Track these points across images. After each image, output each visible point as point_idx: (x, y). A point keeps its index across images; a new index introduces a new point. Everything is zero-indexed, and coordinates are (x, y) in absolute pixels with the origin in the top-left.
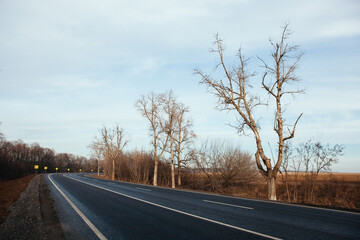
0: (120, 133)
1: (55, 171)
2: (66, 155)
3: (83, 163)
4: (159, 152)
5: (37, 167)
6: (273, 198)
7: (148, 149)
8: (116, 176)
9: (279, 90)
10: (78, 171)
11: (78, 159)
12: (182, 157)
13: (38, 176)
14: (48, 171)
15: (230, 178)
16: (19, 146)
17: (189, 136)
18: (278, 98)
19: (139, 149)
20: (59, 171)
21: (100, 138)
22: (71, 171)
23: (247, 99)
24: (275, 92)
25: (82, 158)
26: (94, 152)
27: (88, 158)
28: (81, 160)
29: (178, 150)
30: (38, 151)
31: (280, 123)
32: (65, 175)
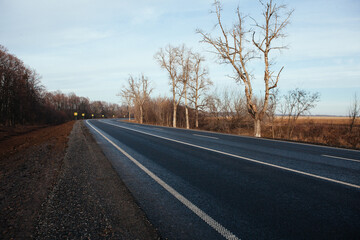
0: (145, 81)
1: (91, 118)
2: (99, 102)
3: (116, 109)
4: (177, 98)
5: (76, 114)
6: (258, 135)
7: (170, 95)
8: (144, 121)
9: (267, 46)
10: (111, 117)
11: (111, 106)
12: (199, 102)
13: (78, 122)
14: (86, 118)
15: (238, 120)
16: (58, 95)
17: (206, 83)
18: (266, 53)
19: (163, 96)
20: (94, 117)
21: (128, 87)
22: (106, 117)
23: (243, 54)
24: (264, 48)
25: (115, 105)
26: (124, 99)
27: (120, 105)
28: (113, 106)
29: (195, 97)
30: (74, 99)
31: (266, 75)
32: (100, 120)
